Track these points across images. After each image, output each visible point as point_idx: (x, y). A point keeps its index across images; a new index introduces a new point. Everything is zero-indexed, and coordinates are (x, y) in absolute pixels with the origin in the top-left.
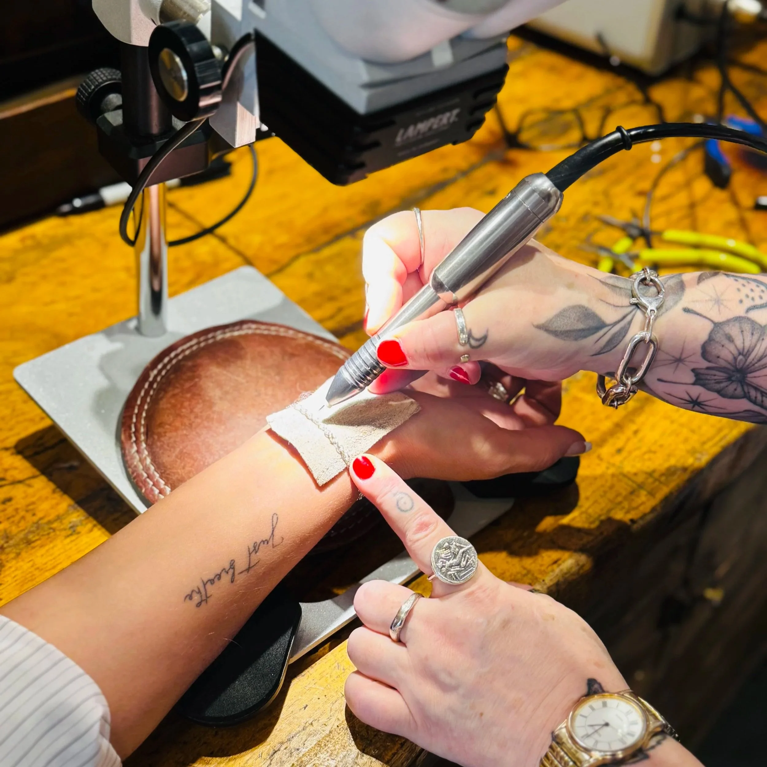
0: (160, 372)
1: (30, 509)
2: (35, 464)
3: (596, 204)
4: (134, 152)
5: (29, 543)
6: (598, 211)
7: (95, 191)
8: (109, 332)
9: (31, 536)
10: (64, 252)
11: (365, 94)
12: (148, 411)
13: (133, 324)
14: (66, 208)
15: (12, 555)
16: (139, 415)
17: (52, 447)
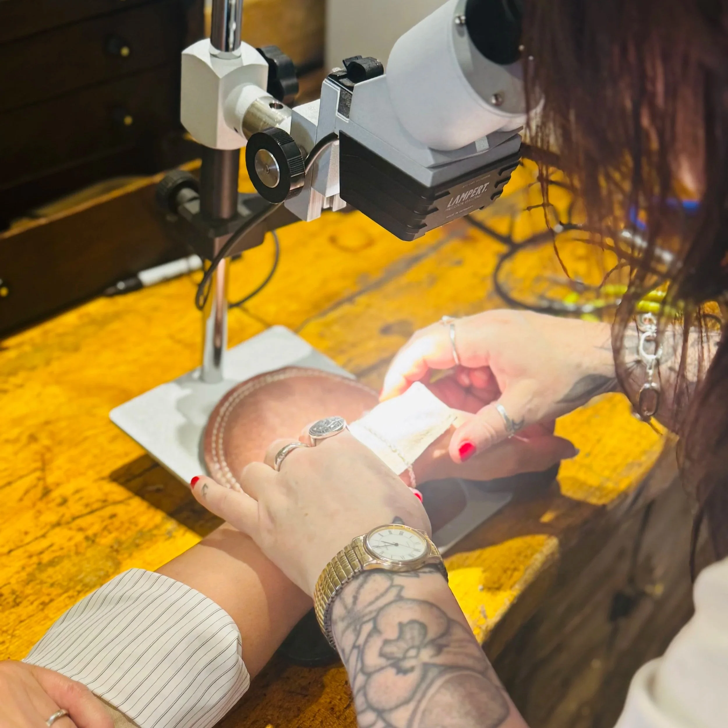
0: (227, 409)
1: (132, 522)
2: (129, 489)
3: (545, 267)
4: (211, 233)
5: (137, 546)
6: (548, 273)
7: (134, 275)
8: (179, 382)
9: (138, 541)
10: (115, 325)
11: (431, 173)
12: (224, 439)
13: (196, 375)
14: (111, 290)
15: (126, 556)
16: (217, 442)
17: (140, 475)
